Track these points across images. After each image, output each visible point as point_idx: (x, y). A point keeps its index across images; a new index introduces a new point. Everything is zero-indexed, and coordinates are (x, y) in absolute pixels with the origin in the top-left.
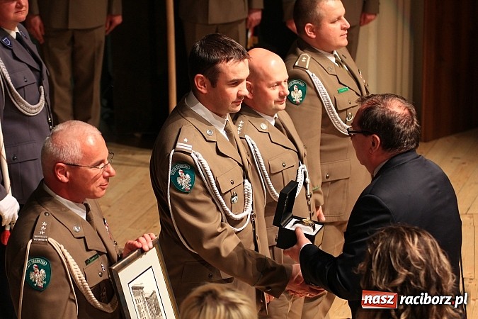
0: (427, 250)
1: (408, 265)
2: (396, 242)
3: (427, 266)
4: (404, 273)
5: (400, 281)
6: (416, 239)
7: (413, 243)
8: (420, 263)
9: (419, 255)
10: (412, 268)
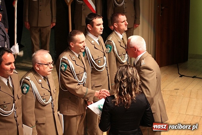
0: (133, 72)
1: (127, 75)
2: (125, 68)
3: (132, 76)
4: (125, 76)
5: (125, 78)
6: (131, 68)
7: (130, 69)
8: (131, 75)
9: (131, 73)
10: (128, 76)
